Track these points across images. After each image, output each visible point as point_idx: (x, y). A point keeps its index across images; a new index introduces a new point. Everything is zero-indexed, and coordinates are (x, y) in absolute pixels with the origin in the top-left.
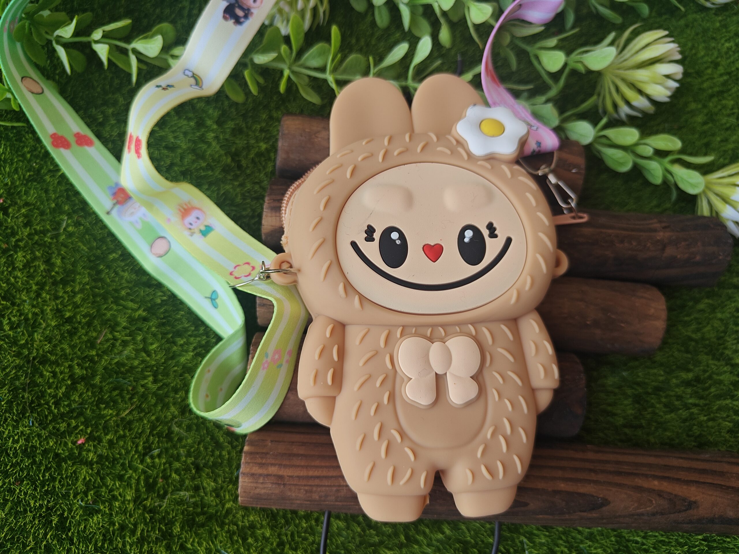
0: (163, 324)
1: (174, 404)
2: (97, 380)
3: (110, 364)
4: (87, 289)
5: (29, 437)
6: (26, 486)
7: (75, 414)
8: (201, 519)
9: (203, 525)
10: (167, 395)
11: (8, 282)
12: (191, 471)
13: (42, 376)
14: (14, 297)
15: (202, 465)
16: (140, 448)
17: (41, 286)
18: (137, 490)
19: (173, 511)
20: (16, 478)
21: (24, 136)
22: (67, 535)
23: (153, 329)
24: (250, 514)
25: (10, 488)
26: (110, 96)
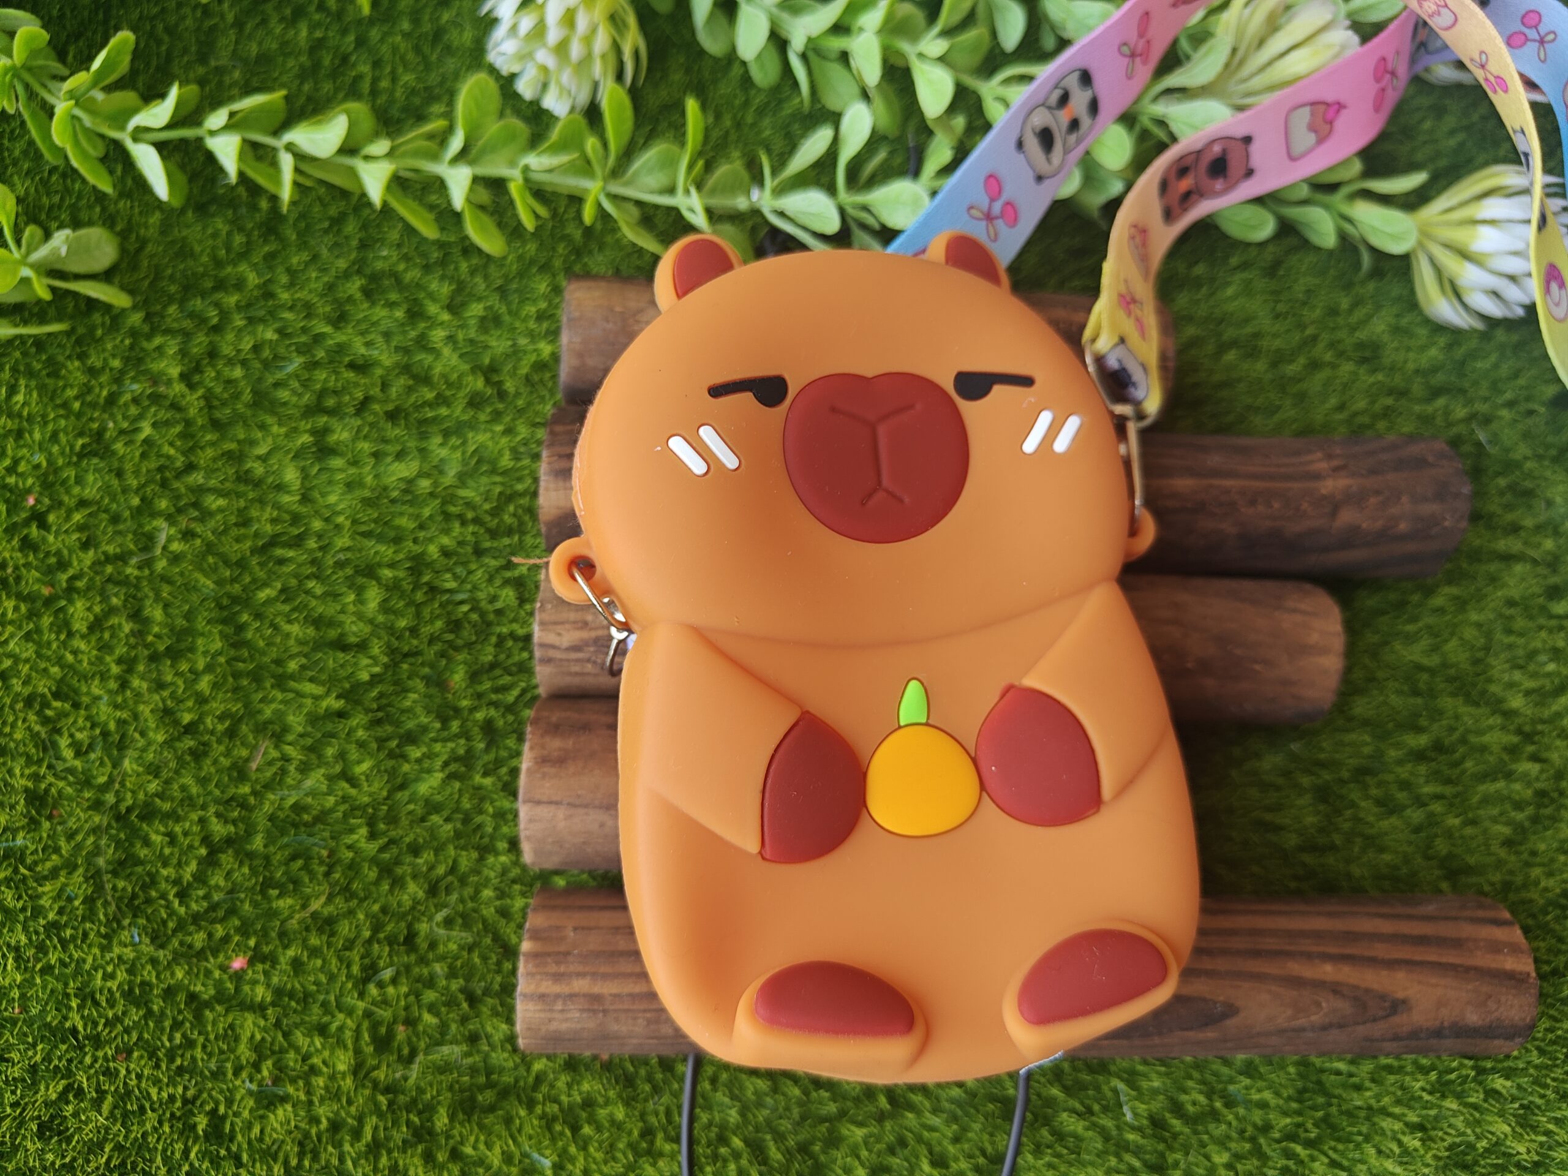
0: (378, 722)
1: (414, 877)
2: (258, 843)
3: (280, 808)
4: (220, 665)
5: (133, 965)
6: (138, 1062)
7: (221, 913)
8: (486, 1097)
9: (492, 1109)
10: (397, 862)
11: (60, 661)
12: (458, 1005)
13: (147, 843)
14: (76, 692)
15: (479, 992)
16: (355, 969)
17: (128, 664)
18: (357, 1051)
19: (431, 1086)
20: (117, 1047)
21: (64, 366)
22: (228, 1149)
23: (360, 733)
24: (583, 1078)
25: (108, 1068)
26: (229, 269)
